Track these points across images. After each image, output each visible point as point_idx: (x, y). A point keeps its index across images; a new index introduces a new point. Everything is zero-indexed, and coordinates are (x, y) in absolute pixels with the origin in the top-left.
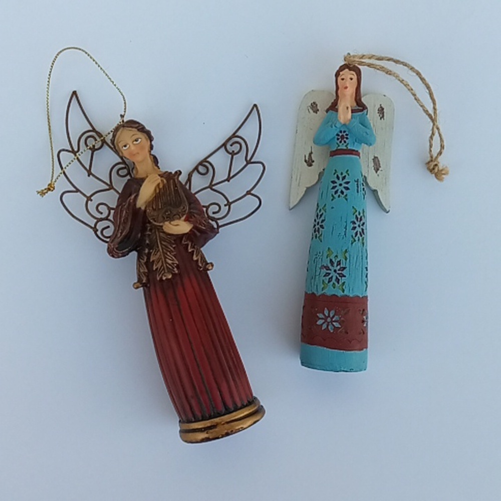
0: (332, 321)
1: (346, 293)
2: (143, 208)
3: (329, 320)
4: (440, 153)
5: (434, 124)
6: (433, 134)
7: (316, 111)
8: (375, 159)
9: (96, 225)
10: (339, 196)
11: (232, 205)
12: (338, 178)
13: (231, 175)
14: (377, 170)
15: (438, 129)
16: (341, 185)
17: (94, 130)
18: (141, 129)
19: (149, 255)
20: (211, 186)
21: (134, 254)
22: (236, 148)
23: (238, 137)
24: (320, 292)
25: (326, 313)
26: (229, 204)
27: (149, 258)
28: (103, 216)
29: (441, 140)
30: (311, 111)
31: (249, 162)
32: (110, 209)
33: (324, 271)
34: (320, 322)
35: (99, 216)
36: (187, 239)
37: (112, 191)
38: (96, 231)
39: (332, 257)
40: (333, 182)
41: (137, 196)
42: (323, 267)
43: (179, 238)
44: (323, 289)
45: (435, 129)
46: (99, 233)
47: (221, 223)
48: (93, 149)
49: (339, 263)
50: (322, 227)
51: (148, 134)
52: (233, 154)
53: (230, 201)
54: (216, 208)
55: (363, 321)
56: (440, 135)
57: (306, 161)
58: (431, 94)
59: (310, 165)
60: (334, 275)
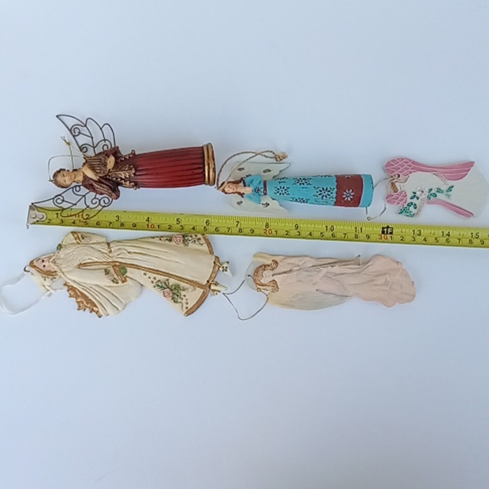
0: (349, 193)
1: (335, 187)
2: (98, 177)
3: (348, 195)
4: (274, 153)
5: (259, 154)
6: (264, 156)
7: (241, 202)
8: (264, 172)
9: (101, 206)
10: (288, 191)
11: (106, 138)
12: (278, 192)
13: (90, 135)
14: (270, 171)
15: (263, 152)
16: (282, 191)
17: (53, 199)
18: (59, 172)
19: (122, 179)
20: (94, 148)
21: (120, 188)
22: (77, 131)
23: (71, 128)
24: (335, 200)
25: (344, 196)
26: (105, 140)
27: (123, 179)
28: (98, 201)
29: (268, 151)
30: (241, 205)
31: (86, 126)
32: (95, 198)
33: (324, 198)
34: (349, 199)
35: (98, 203)
36: (118, 159)
37: (86, 196)
38: (104, 206)
39: (317, 194)
40: (280, 194)
41: (91, 179)
42: (322, 198)
43: (116, 163)
44: (333, 198)
45: (263, 154)
46: (106, 205)
47: (113, 146)
48: (63, 201)
49: (321, 191)
50: (302, 199)
51: (61, 170)
52: (80, 133)
53: (103, 139)
54: (105, 147)
55: (348, 178)
56: (266, 152)
57: (266, 207)
58: (246, 152)
59: (268, 204)
60: (326, 193)
